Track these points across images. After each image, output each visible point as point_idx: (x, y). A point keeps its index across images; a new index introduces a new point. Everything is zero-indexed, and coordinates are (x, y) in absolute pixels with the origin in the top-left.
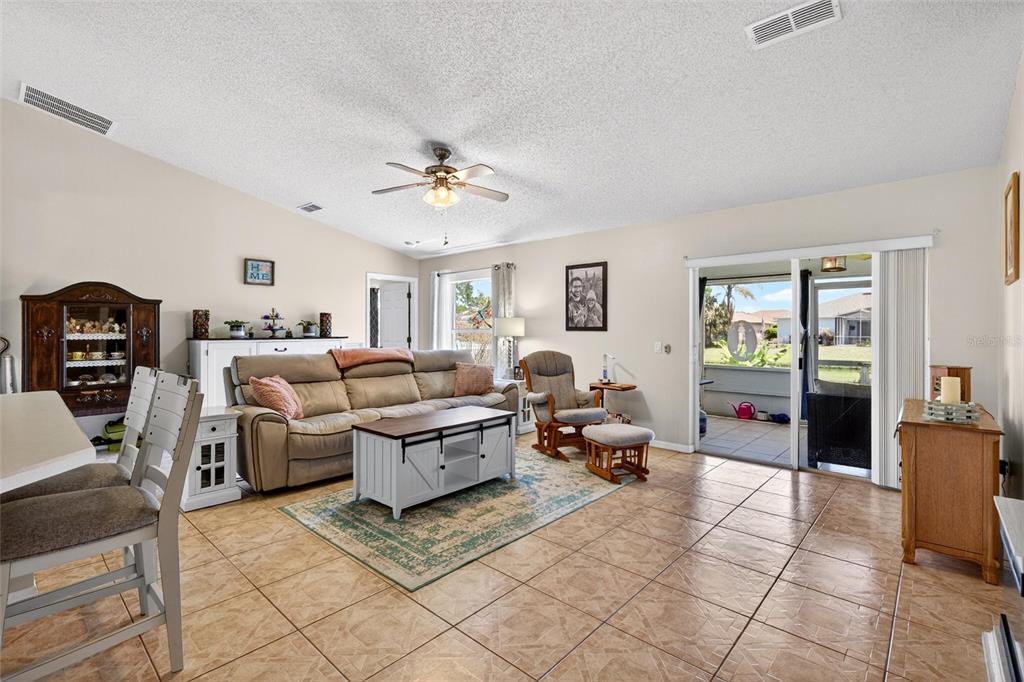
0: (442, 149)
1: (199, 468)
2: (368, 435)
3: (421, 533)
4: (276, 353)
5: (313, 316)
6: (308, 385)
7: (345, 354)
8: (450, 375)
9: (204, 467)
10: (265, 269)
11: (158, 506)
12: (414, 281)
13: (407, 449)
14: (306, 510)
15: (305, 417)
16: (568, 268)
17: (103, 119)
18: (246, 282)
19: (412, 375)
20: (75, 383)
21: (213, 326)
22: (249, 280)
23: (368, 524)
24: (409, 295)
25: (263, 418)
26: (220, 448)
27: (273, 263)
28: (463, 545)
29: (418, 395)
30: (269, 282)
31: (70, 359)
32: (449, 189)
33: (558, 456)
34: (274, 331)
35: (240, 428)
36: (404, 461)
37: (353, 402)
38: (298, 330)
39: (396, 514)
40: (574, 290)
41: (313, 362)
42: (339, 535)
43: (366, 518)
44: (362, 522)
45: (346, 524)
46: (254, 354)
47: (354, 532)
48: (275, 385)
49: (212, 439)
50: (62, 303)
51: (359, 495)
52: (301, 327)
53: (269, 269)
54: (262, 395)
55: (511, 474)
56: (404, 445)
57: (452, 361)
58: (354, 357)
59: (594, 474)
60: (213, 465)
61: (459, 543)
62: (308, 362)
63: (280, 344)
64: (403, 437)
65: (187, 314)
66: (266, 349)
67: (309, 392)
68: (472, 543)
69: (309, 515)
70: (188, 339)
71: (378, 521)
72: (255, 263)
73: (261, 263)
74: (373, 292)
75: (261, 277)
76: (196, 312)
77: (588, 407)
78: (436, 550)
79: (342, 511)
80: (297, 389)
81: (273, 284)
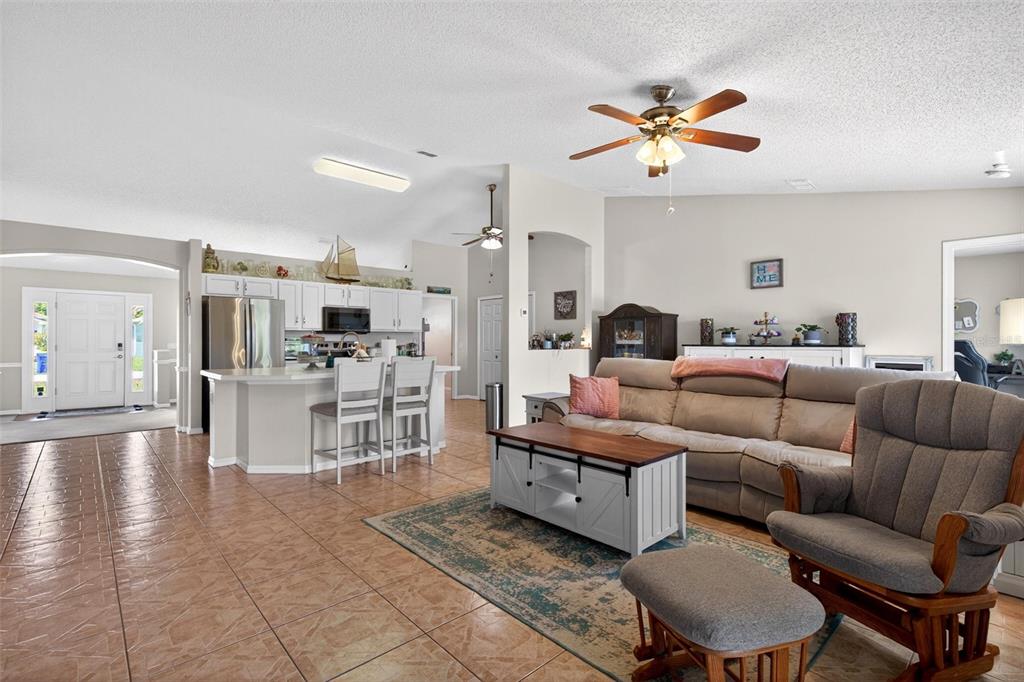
6: (639, 390)
10: (772, 270)
13: (500, 448)
18: (753, 288)
22: (755, 285)
27: (780, 261)
28: (425, 534)
30: (777, 283)
34: (766, 338)
36: (498, 458)
37: (674, 417)
41: (648, 368)
49: (536, 414)
50: (614, 320)
52: (800, 333)
53: (776, 269)
56: (499, 443)
61: (429, 532)
62: (644, 367)
67: (635, 397)
68: (428, 538)
72: (761, 266)
73: (767, 264)
75: (767, 278)
76: (702, 320)
78: (421, 524)
81: (781, 285)
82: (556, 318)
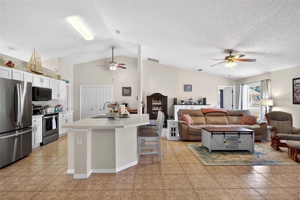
0: (230, 51)
1: (171, 132)
2: (205, 130)
3: (214, 156)
4: (191, 109)
5: (201, 99)
6: (195, 117)
7: (205, 110)
8: (240, 118)
9: (172, 132)
10: (189, 87)
11: (158, 134)
12: (234, 87)
13: (213, 135)
14: (190, 146)
15: (194, 125)
16: (293, 80)
17: (158, 60)
18: (185, 91)
19: (226, 117)
20: (154, 113)
21: (178, 102)
22: (186, 90)
23: (202, 151)
24: (232, 92)
25: (183, 123)
26: (175, 128)
27: (191, 85)
28: (224, 162)
29: (227, 122)
30: (190, 90)
31: (153, 108)
32: (233, 62)
33: (278, 150)
34: (191, 103)
35: (179, 125)
36: (212, 138)
37: (207, 122)
38: (197, 103)
39: (210, 151)
40: (296, 88)
41: (196, 111)
42: (195, 152)
43: (203, 150)
44: (201, 151)
45: (198, 150)
46: (186, 109)
47: (199, 152)
48: (186, 116)
49: (173, 127)
50: (152, 97)
51: (203, 145)
52: (198, 102)
54: (183, 118)
55: (252, 150)
56: (212, 134)
57: (241, 113)
58: (207, 111)
59: (290, 158)
60: (173, 132)
61: (223, 161)
62: (195, 111)
63: (192, 106)
64: (212, 132)
65: (173, 99)
66: (189, 107)
67: (195, 119)
68: (227, 162)
69: (191, 147)
70: (173, 105)
71: (205, 151)
72: (187, 86)
74: (222, 91)
75: (188, 89)
76: (174, 98)
77: (297, 134)
78: (216, 161)
79: (198, 147)
80: (193, 118)
81: (191, 91)
82: (123, 95)
